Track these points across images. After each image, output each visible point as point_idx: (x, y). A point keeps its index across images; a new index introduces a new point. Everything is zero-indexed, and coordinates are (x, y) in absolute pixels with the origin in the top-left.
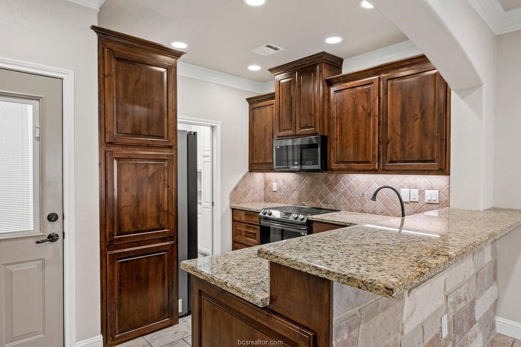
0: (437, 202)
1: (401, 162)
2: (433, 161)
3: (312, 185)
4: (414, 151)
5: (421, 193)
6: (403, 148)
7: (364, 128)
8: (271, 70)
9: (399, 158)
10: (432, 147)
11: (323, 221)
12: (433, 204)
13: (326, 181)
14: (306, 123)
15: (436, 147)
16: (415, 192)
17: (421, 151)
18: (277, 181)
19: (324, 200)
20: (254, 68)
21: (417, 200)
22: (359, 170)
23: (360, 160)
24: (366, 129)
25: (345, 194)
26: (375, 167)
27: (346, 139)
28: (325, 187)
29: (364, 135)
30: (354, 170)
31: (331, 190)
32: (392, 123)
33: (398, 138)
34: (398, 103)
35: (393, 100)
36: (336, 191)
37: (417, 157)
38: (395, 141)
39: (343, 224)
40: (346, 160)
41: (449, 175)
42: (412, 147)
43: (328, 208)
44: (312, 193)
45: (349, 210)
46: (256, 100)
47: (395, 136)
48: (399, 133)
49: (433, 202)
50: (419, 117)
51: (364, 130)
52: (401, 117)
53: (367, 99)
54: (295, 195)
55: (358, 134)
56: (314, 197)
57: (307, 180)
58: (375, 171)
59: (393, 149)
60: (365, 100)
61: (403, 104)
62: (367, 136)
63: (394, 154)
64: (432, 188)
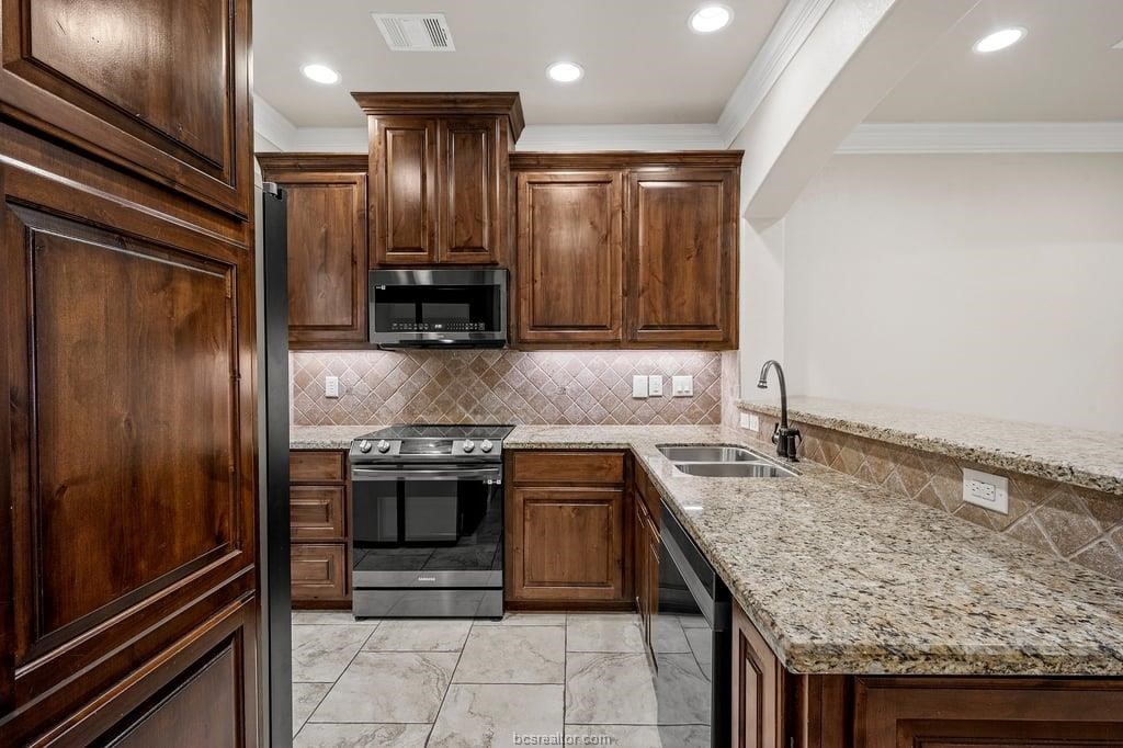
0: (691, 394)
1: (663, 327)
2: (714, 327)
3: (443, 377)
4: (686, 309)
5: (667, 381)
6: (667, 305)
7: (595, 264)
8: (358, 96)
9: (661, 321)
10: (713, 304)
11: (543, 447)
12: (684, 397)
13: (479, 367)
14: (466, 239)
15: (718, 305)
16: (657, 380)
17: (698, 311)
18: (338, 374)
19: (474, 407)
20: (321, 74)
21: (660, 394)
22: (584, 343)
23: (587, 323)
24: (598, 266)
25: (523, 392)
26: (617, 335)
27: (555, 282)
28: (477, 379)
29: (595, 274)
30: (570, 343)
31: (492, 386)
32: (649, 259)
33: (659, 286)
34: (659, 225)
35: (649, 219)
36: (503, 387)
37: (691, 320)
38: (654, 290)
39: (591, 447)
40: (556, 324)
41: (738, 348)
42: (683, 304)
43: (486, 422)
44: (444, 394)
45: (534, 423)
46: (291, 163)
47: (654, 284)
48: (661, 278)
49: (685, 394)
50: (694, 253)
51: (594, 268)
52: (664, 251)
53: (601, 211)
54: (397, 402)
55: (582, 274)
56: (448, 403)
57: (429, 366)
58: (615, 345)
59: (650, 303)
60: (597, 210)
61: (667, 228)
62: (601, 278)
63: (653, 315)
64: (682, 373)
